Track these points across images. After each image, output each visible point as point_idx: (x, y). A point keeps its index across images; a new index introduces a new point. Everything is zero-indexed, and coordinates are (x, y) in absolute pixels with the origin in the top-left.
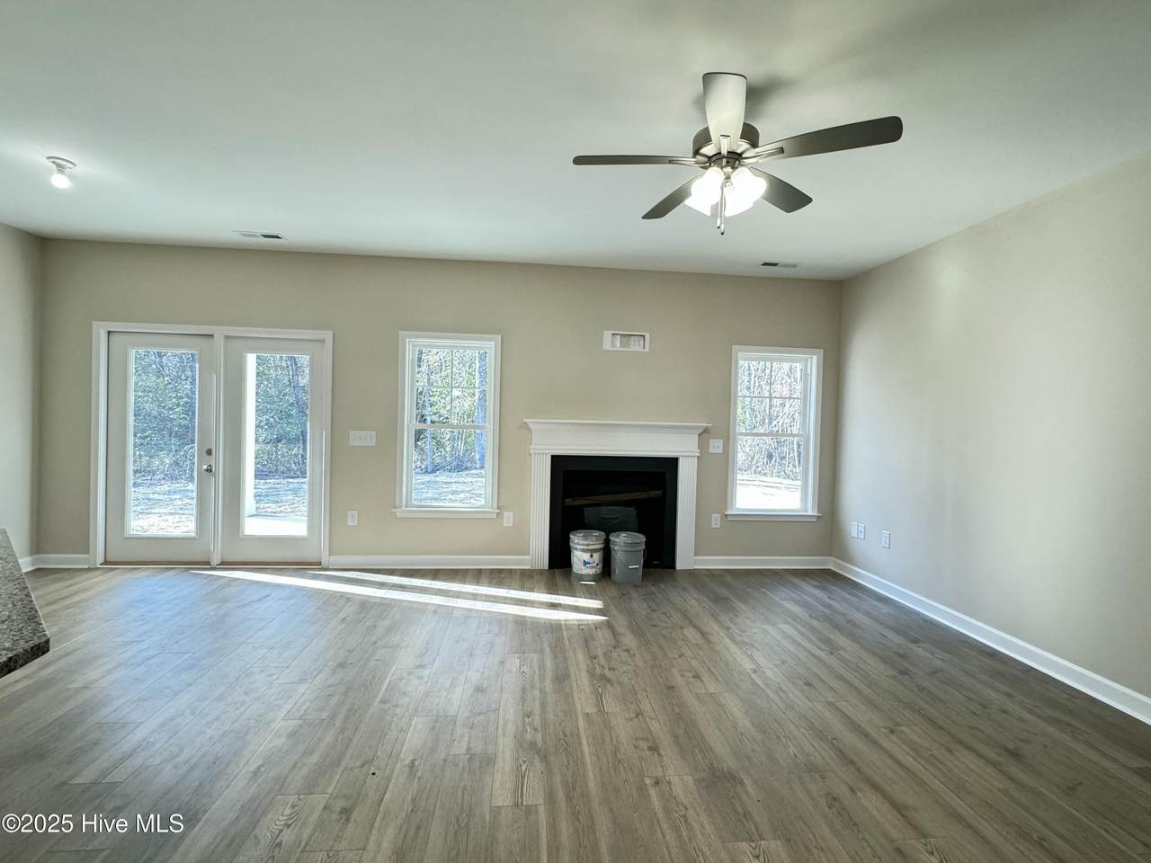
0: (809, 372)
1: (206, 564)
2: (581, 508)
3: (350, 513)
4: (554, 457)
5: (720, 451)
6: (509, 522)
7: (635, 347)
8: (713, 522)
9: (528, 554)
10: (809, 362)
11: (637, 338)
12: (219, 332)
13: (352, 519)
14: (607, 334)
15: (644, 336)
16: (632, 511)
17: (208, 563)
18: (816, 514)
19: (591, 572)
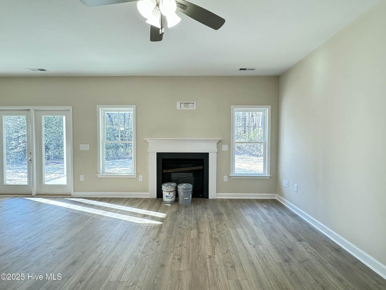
0: (266, 116)
1: (30, 195)
2: (170, 173)
3: (81, 176)
4: (158, 153)
5: (227, 150)
6: (141, 179)
7: (191, 108)
8: (224, 179)
9: (149, 192)
10: (266, 111)
11: (191, 104)
12: (32, 108)
13: (82, 178)
14: (178, 103)
15: (193, 103)
16: (191, 175)
17: (31, 195)
18: (270, 176)
19: (170, 200)
